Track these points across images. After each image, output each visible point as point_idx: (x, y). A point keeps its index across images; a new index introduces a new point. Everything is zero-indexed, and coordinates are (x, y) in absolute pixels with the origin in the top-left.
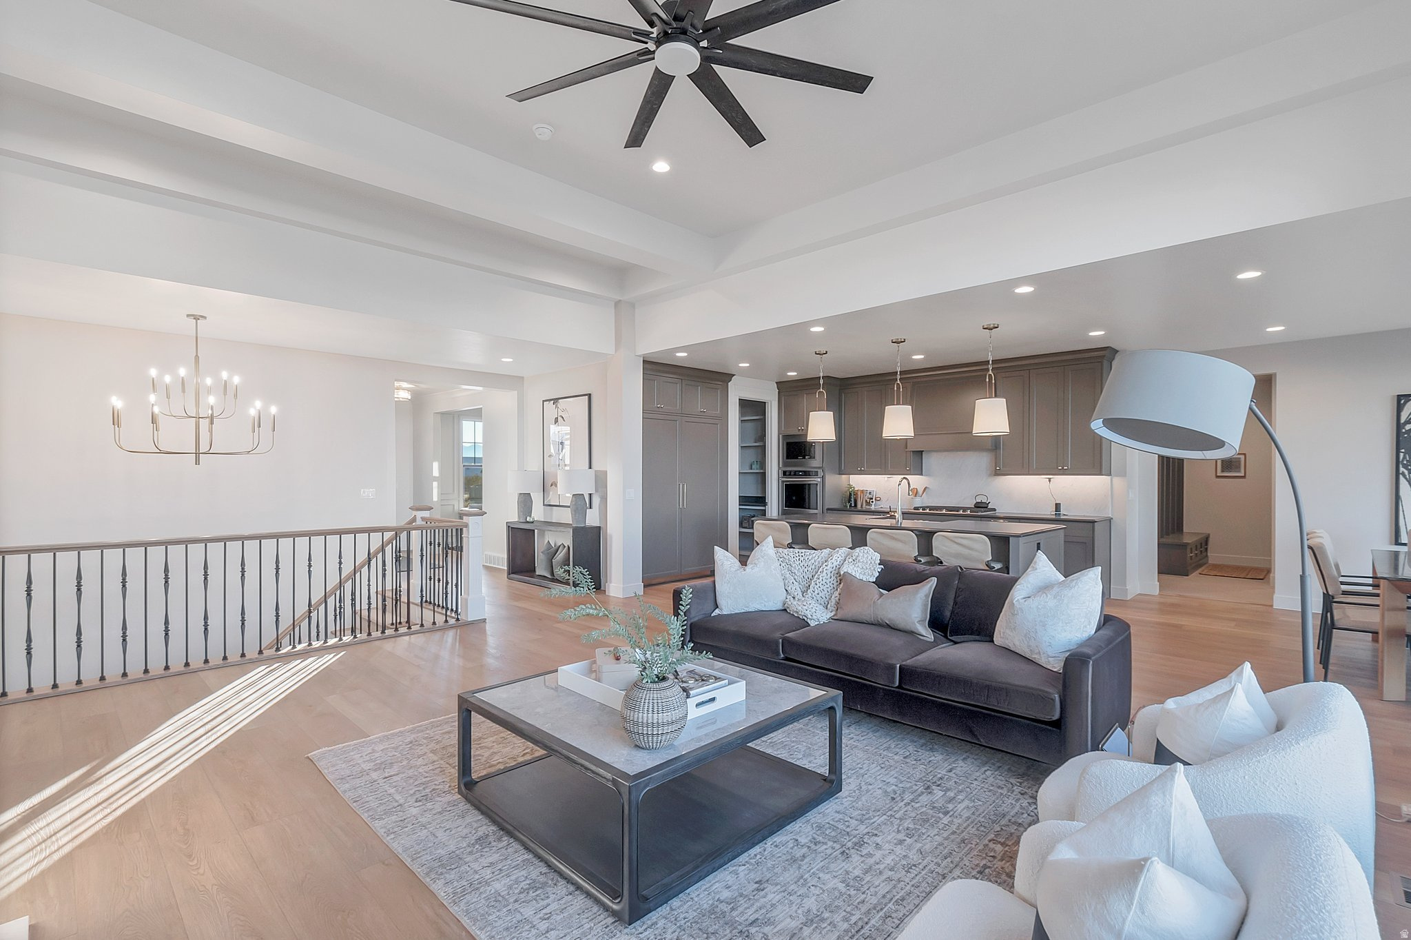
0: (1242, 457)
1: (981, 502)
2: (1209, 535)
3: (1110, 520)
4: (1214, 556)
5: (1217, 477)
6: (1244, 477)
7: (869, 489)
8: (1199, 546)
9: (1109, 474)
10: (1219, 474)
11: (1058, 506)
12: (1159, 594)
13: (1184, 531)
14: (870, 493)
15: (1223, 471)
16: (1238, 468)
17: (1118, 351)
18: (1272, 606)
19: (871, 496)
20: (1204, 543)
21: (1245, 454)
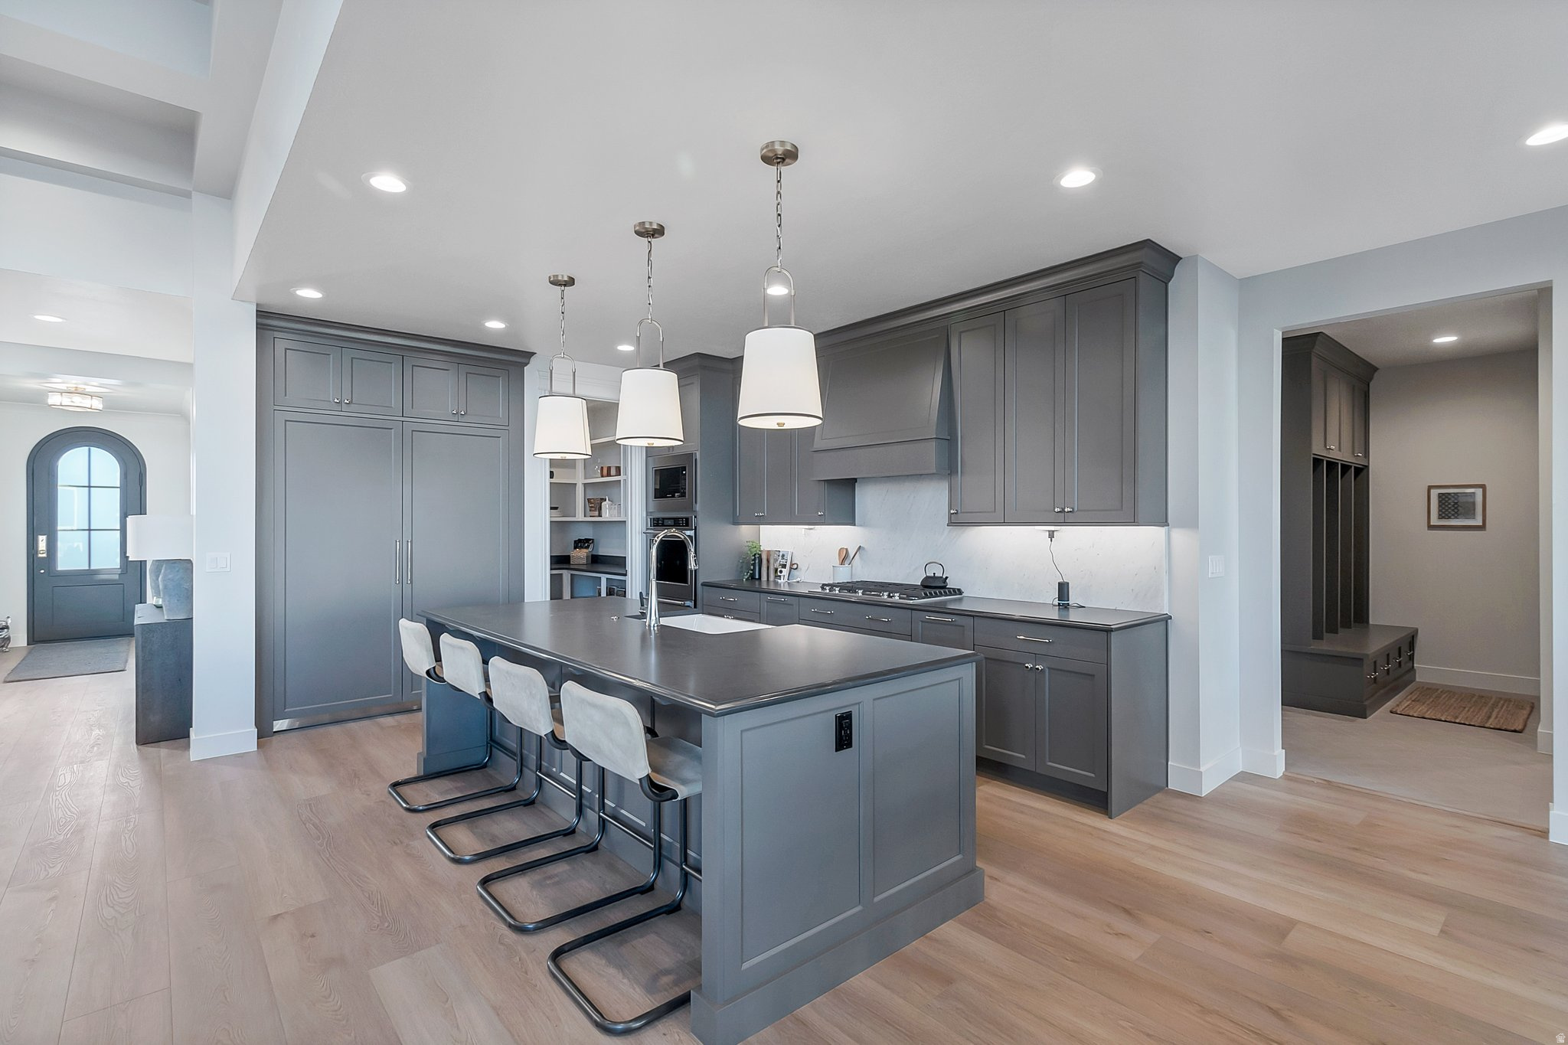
0: (1479, 491)
1: (934, 577)
2: (1417, 630)
3: (1166, 619)
4: (1426, 670)
5: (1431, 527)
6: (1482, 527)
7: (783, 550)
8: (1394, 653)
9: (1164, 522)
10: (1434, 521)
11: (1063, 589)
12: (1285, 777)
13: (1371, 622)
14: (783, 556)
15: (1441, 517)
16: (1470, 512)
17: (1181, 258)
18: (1544, 833)
19: (783, 562)
20: (1408, 643)
21: (1483, 487)
